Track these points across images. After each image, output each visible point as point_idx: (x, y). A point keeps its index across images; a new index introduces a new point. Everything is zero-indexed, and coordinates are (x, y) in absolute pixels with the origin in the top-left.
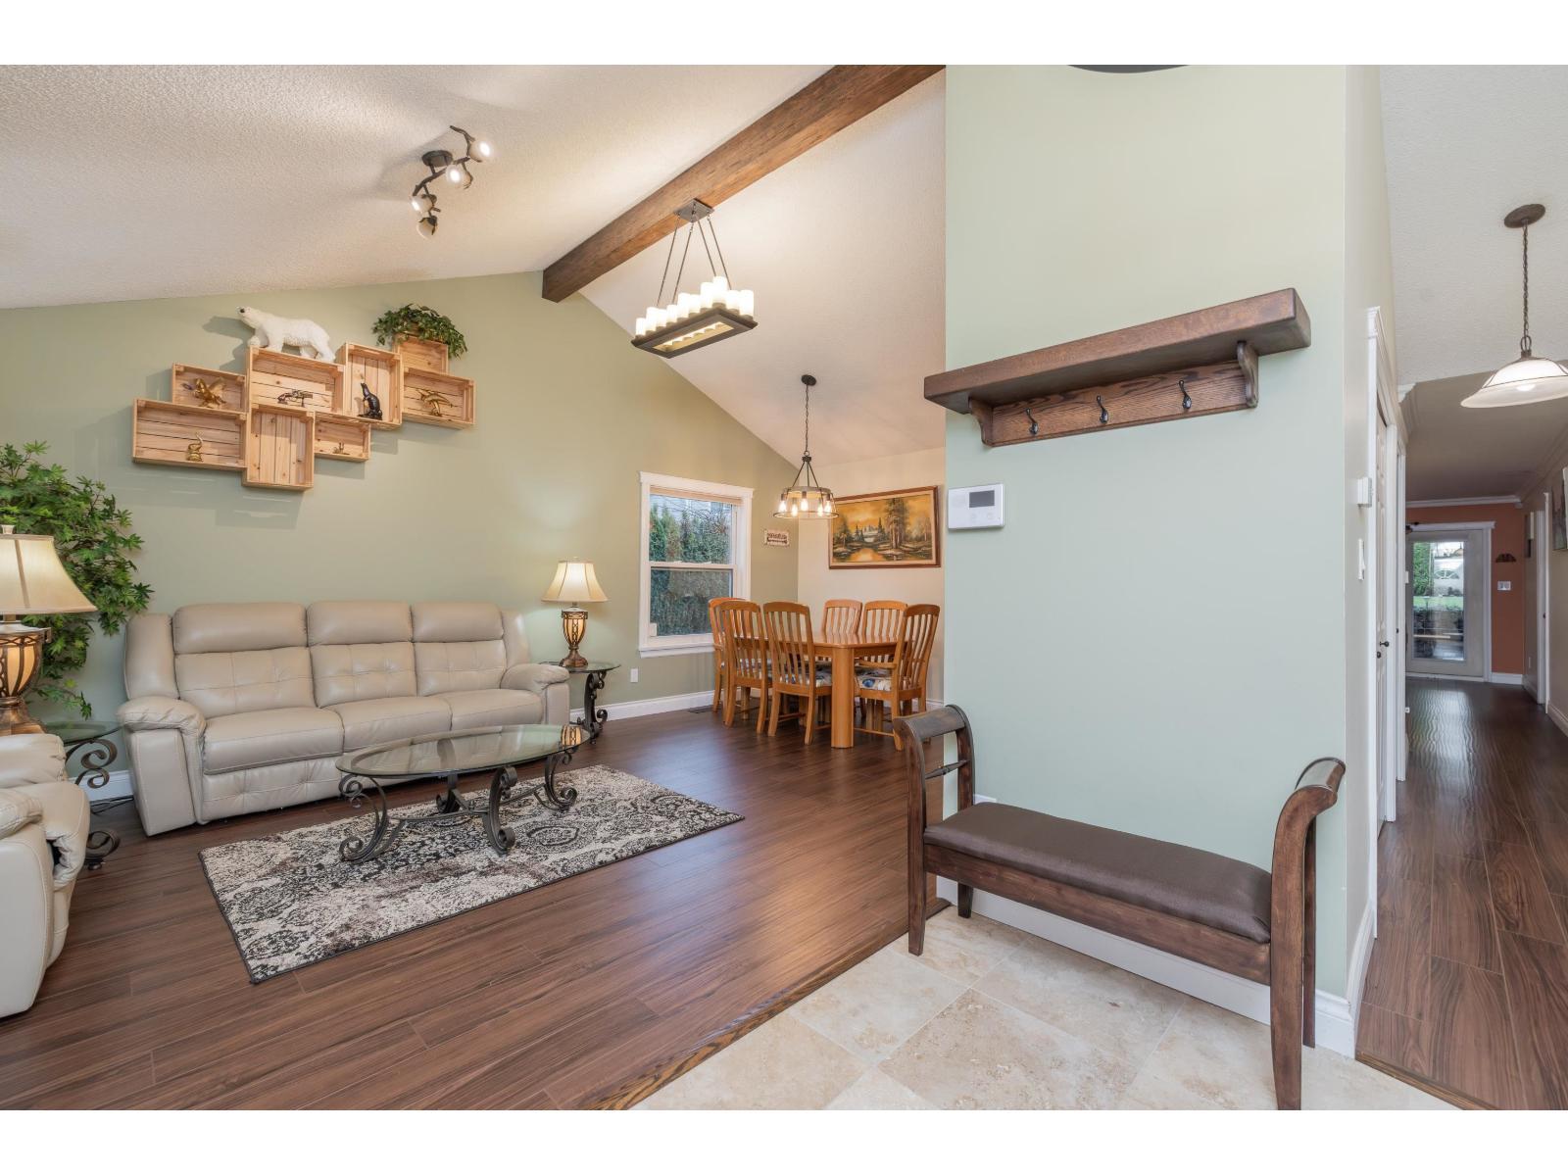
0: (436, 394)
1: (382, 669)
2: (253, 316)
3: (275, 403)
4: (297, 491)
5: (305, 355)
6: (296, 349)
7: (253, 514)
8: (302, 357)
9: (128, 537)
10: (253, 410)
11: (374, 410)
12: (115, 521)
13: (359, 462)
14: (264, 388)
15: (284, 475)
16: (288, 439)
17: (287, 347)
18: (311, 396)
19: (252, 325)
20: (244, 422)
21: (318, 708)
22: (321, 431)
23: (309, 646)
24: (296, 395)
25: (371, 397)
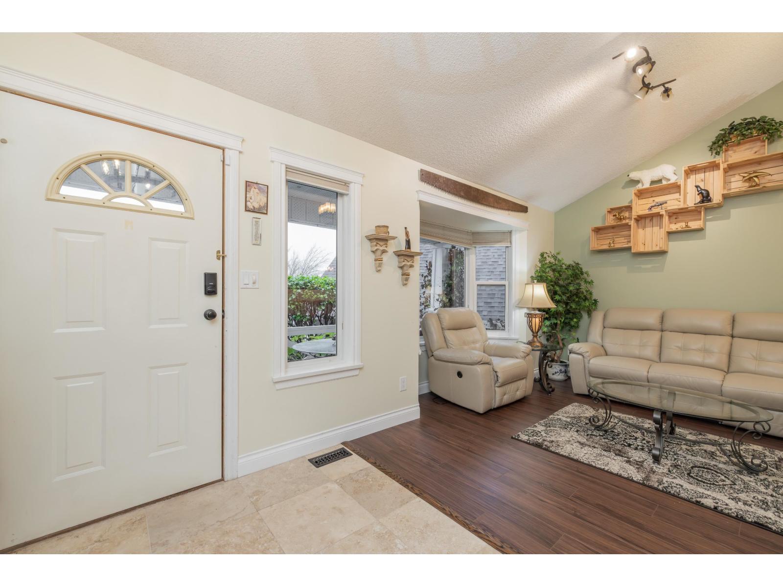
0: (755, 172)
1: (706, 351)
2: (634, 175)
3: (647, 212)
4: (662, 253)
5: (664, 182)
6: (660, 181)
7: (643, 266)
8: (663, 184)
9: (590, 281)
10: (635, 219)
11: (706, 197)
12: (585, 275)
13: (701, 230)
14: (641, 207)
15: (657, 245)
16: (659, 227)
17: (653, 182)
18: (666, 203)
19: (636, 179)
20: (630, 225)
21: (657, 362)
22: (676, 218)
23: (662, 331)
24: (657, 204)
25: (703, 192)
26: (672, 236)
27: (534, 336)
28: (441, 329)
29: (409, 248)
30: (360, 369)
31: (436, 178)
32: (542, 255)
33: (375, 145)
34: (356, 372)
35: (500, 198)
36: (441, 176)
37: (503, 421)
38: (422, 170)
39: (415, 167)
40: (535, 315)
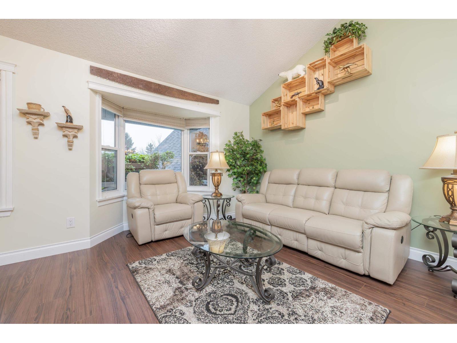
2: (282, 75)
10: (283, 105)
11: (321, 84)
21: (291, 207)
22: (309, 104)
23: (298, 184)
24: (296, 94)
25: (320, 82)
26: (307, 117)
27: (216, 189)
28: (139, 184)
29: (71, 121)
30: (12, 211)
31: (109, 73)
32: (236, 134)
33: (31, 43)
34: (8, 214)
35: (185, 92)
36: (115, 73)
37: (147, 251)
38: (91, 67)
39: (86, 64)
40: (214, 174)
